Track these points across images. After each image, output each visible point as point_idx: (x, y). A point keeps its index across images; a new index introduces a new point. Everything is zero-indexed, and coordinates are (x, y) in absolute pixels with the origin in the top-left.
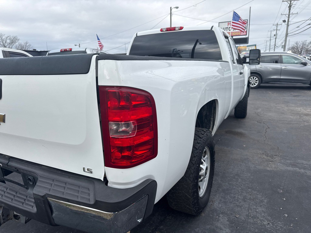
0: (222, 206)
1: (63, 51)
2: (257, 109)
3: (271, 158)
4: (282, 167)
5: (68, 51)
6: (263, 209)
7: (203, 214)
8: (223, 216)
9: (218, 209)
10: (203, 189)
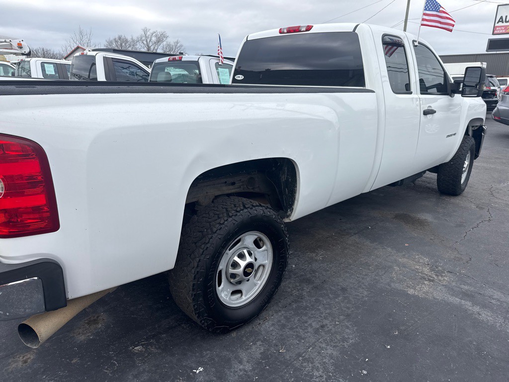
0: (272, 330)
1: (171, 61)
2: (500, 182)
3: (436, 275)
4: (440, 294)
5: (177, 60)
6: (335, 353)
7: (234, 334)
8: (260, 345)
9: (263, 333)
10: (248, 296)
